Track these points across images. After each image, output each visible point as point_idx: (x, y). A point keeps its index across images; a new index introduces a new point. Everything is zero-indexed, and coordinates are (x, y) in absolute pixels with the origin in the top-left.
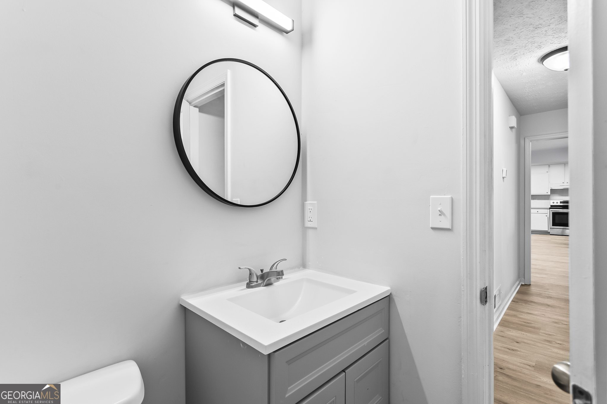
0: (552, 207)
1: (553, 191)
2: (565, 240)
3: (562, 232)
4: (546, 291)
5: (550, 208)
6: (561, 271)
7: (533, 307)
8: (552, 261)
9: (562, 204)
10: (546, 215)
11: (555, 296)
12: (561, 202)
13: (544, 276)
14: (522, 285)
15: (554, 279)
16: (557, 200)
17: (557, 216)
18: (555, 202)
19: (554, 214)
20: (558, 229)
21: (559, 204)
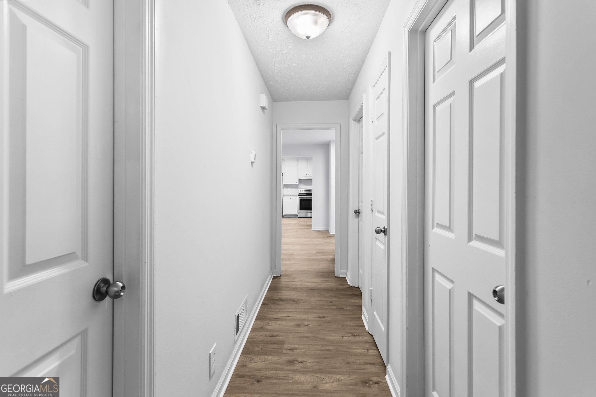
0: (300, 194)
1: (300, 181)
2: (308, 222)
3: (306, 215)
4: (292, 280)
5: (298, 196)
6: (305, 254)
7: (281, 307)
8: (299, 244)
9: (306, 192)
10: (296, 201)
11: (299, 286)
12: (305, 191)
13: (292, 262)
14: (274, 278)
15: (299, 264)
16: (303, 189)
17: (303, 202)
18: (302, 190)
19: (301, 200)
20: (303, 213)
21: (304, 192)
